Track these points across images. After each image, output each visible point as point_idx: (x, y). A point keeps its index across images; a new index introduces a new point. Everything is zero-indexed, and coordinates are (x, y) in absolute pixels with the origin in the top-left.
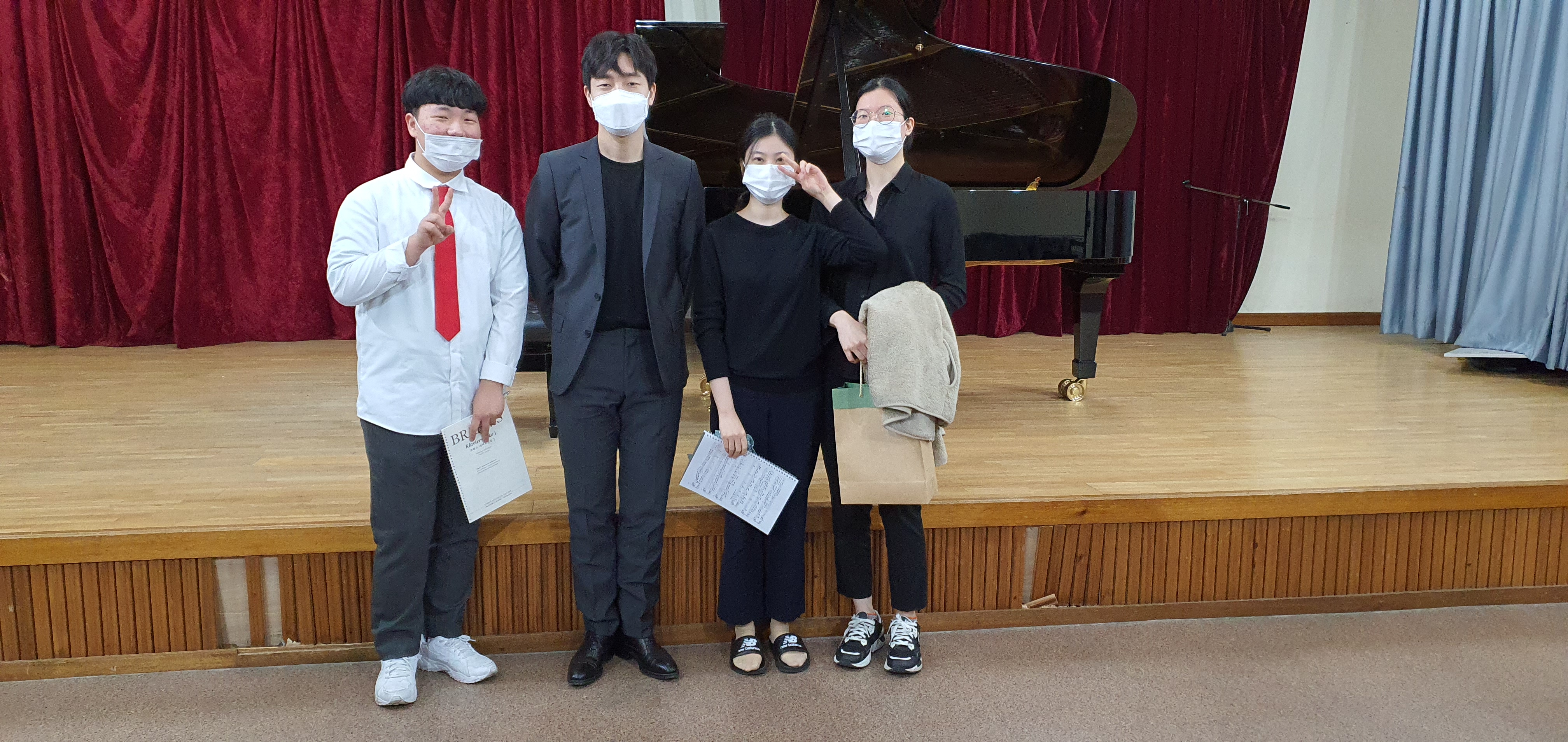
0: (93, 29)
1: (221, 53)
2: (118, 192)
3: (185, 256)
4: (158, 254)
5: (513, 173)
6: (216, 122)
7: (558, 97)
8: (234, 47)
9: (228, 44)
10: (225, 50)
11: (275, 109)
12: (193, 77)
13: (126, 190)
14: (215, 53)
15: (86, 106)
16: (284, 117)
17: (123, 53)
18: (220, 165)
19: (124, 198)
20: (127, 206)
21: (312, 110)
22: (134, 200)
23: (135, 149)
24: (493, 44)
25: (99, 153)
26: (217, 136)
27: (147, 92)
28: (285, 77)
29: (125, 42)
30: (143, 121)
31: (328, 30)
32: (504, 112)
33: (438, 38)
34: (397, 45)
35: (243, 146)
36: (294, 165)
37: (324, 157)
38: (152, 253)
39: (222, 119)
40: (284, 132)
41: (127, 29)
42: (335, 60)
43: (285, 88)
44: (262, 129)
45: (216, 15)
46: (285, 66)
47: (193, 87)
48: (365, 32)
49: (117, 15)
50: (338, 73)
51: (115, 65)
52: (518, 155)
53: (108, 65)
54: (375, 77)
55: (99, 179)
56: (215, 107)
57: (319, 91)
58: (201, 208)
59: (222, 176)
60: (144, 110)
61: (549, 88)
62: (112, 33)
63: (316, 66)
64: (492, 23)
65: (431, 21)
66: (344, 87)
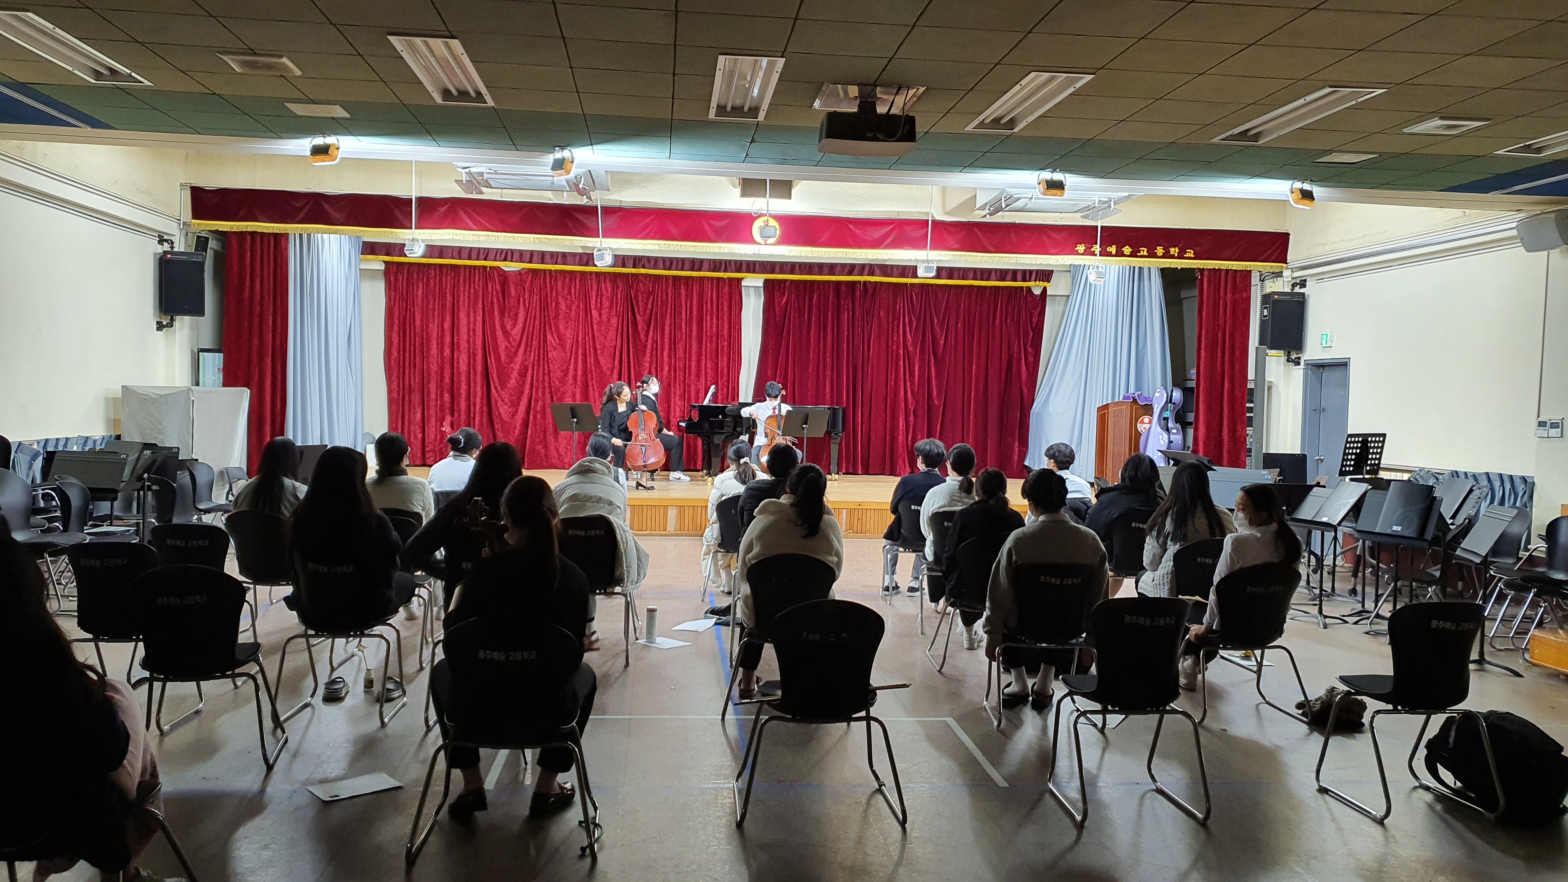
0: (499, 333)
1: (551, 343)
2: (503, 401)
3: (532, 429)
4: (518, 428)
5: (672, 396)
6: (546, 372)
7: (693, 364)
8: (557, 341)
9: (555, 340)
10: (553, 342)
11: (572, 367)
12: (539, 353)
13: (506, 401)
14: (549, 343)
15: (494, 365)
16: (576, 370)
17: (510, 343)
18: (547, 391)
19: (506, 404)
20: (506, 407)
21: (586, 368)
22: (509, 404)
23: (512, 382)
24: (666, 340)
25: (497, 384)
26: (546, 378)
27: (519, 359)
28: (577, 353)
29: (511, 339)
30: (516, 371)
31: (596, 334)
32: (670, 369)
33: (642, 337)
34: (625, 340)
35: (557, 382)
36: (578, 390)
37: (590, 388)
38: (515, 428)
39: (549, 371)
40: (575, 377)
41: (513, 333)
42: (598, 347)
43: (576, 358)
44: (566, 375)
45: (550, 328)
46: (577, 349)
47: (539, 357)
48: (612, 333)
49: (509, 327)
50: (599, 352)
51: (507, 347)
52: (675, 388)
53: (504, 348)
54: (615, 354)
55: (496, 395)
56: (546, 365)
57: (591, 360)
58: (539, 409)
59: (548, 396)
60: (517, 367)
61: (690, 360)
62: (506, 334)
63: (589, 349)
64: (667, 332)
65: (640, 331)
66: (600, 358)
